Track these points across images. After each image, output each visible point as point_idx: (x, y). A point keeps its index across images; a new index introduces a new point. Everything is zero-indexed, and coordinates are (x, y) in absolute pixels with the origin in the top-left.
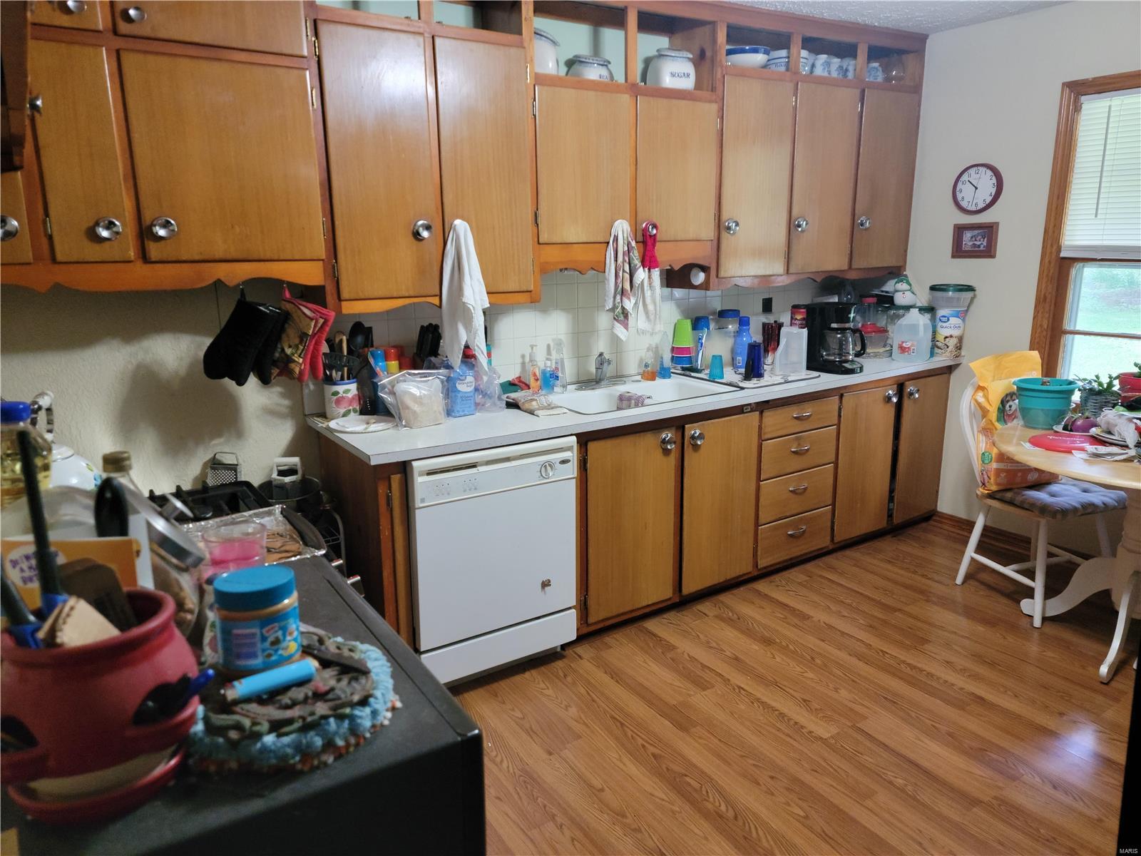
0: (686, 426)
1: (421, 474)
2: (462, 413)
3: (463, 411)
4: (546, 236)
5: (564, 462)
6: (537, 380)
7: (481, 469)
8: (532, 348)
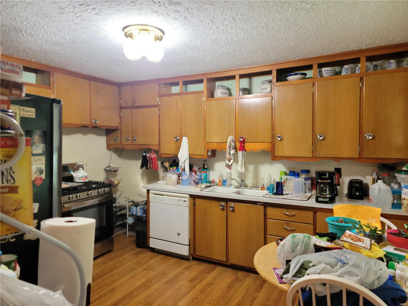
0: (229, 202)
1: (152, 194)
2: (183, 185)
3: (183, 184)
4: (208, 140)
5: (185, 201)
6: (221, 182)
7: (164, 196)
8: (220, 172)
